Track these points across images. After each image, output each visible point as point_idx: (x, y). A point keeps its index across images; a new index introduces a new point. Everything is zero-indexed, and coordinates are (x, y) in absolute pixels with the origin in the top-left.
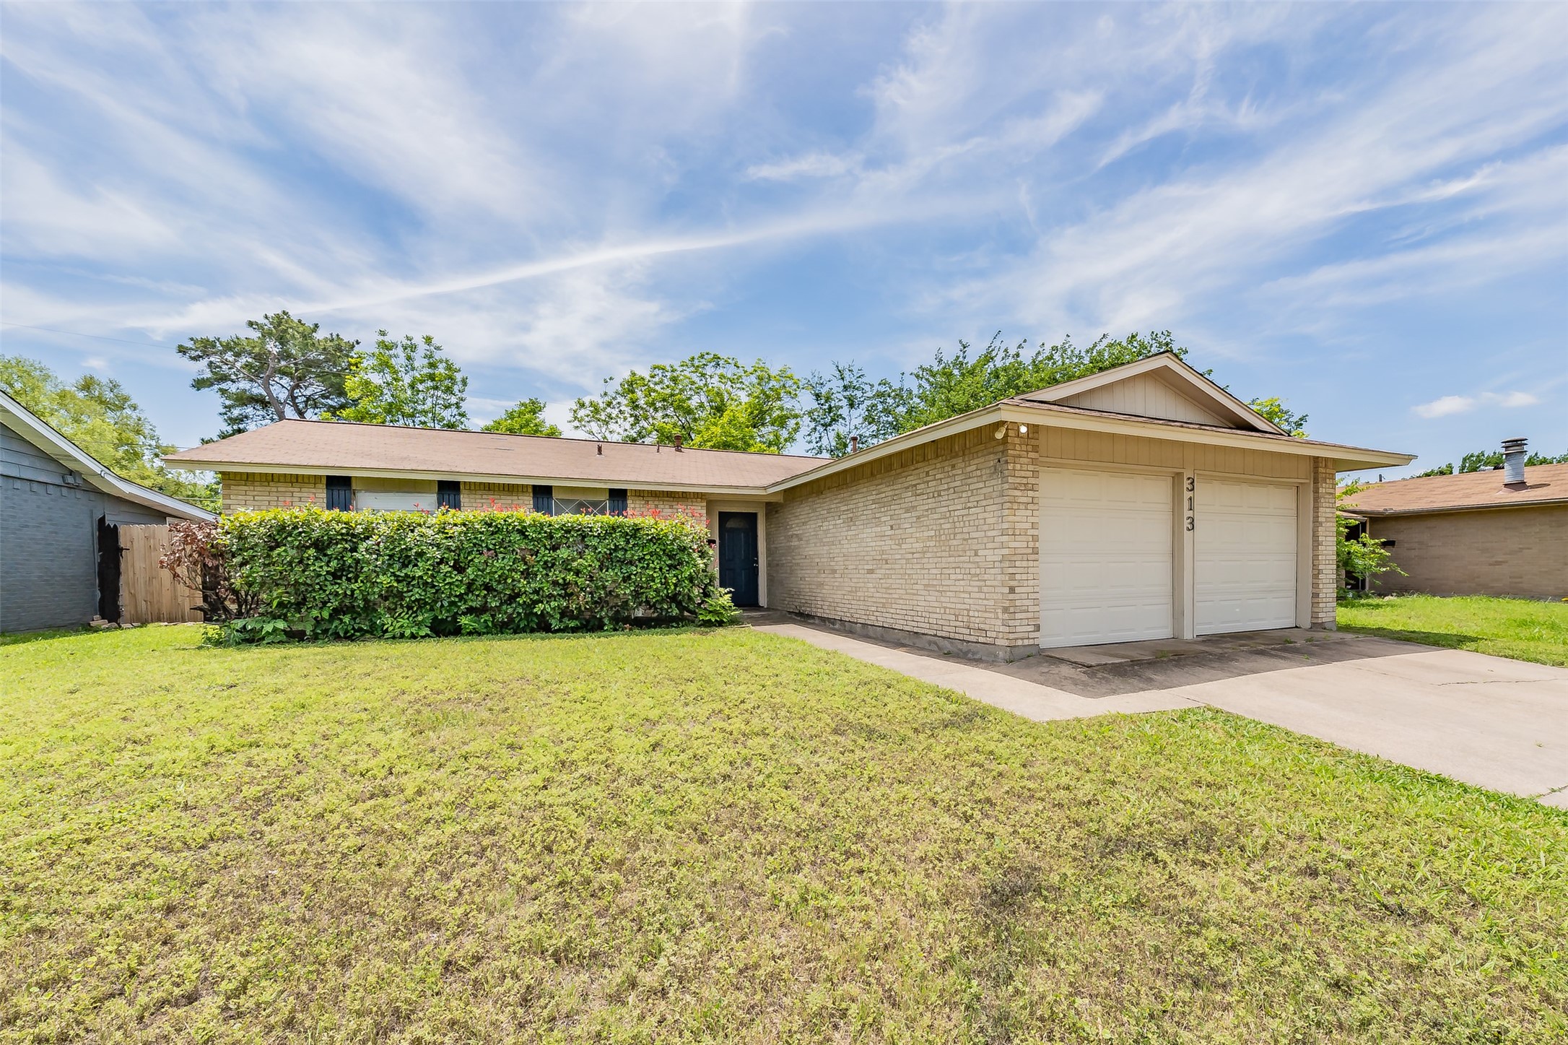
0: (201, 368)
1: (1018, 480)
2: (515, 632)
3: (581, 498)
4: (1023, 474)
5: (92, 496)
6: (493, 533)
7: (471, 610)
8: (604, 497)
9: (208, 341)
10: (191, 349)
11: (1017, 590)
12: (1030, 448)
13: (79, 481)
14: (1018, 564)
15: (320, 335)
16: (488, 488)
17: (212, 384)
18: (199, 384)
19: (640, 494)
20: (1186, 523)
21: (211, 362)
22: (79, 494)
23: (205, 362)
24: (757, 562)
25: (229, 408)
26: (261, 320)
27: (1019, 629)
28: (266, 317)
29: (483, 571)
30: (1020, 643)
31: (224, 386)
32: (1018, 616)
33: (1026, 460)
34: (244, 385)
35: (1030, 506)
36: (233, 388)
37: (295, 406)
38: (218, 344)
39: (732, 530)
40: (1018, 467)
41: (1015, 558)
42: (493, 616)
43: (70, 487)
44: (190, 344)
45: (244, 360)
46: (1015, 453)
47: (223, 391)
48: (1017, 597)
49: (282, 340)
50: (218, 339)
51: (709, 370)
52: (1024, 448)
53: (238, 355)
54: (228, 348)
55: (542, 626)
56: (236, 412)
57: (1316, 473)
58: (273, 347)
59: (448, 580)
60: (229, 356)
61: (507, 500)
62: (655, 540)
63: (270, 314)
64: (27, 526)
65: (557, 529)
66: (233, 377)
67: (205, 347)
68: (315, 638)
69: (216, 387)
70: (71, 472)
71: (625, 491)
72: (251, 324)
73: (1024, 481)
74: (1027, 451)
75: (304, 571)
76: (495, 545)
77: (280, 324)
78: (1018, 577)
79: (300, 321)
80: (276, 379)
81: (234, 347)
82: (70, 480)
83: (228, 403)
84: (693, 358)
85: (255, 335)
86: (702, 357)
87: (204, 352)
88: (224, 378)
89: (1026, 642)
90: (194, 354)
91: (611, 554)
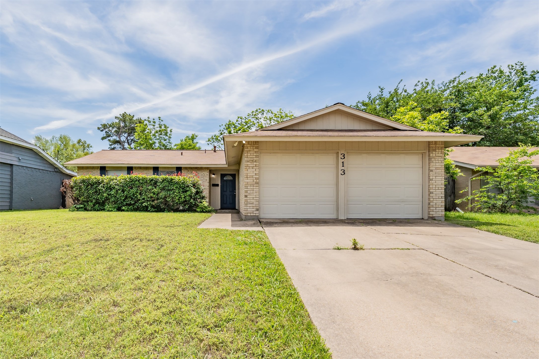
0: (103, 134)
1: (249, 159)
2: (139, 211)
3: (167, 170)
4: (251, 157)
5: (61, 174)
6: (131, 181)
7: (127, 204)
8: (175, 170)
9: (105, 124)
10: (101, 128)
11: (248, 196)
12: (254, 148)
13: (58, 170)
14: (248, 187)
15: (134, 119)
16: (140, 168)
17: (106, 138)
18: (103, 138)
19: (186, 168)
20: (341, 172)
21: (106, 131)
22: (58, 174)
23: (104, 131)
24: (235, 192)
25: (111, 145)
26: (119, 116)
27: (248, 210)
28: (120, 115)
29: (129, 192)
30: (249, 214)
31: (109, 138)
32: (248, 205)
33: (252, 152)
34: (115, 137)
35: (254, 168)
36: (112, 139)
37: (128, 143)
38: (108, 125)
39: (226, 180)
40: (249, 154)
41: (247, 185)
42: (133, 206)
43: (56, 172)
44: (101, 126)
45: (115, 129)
46: (248, 150)
47: (109, 140)
48: (248, 199)
49: (124, 121)
50: (108, 124)
51: (260, 116)
52: (252, 148)
53: (113, 128)
54: (110, 126)
55: (146, 209)
56: (112, 146)
57: (429, 147)
58: (122, 124)
59: (120, 195)
60: (111, 129)
61: (146, 172)
62: (177, 183)
63: (121, 114)
64: (46, 182)
65: (148, 180)
66: (112, 135)
67: (105, 126)
68: (91, 210)
69: (107, 139)
70: (56, 168)
71: (181, 167)
72: (116, 117)
73: (252, 159)
74: (253, 149)
75: (87, 192)
76: (132, 185)
77: (123, 117)
78: (249, 192)
79: (129, 114)
80: (123, 134)
81: (112, 126)
82: (56, 170)
83: (111, 143)
84: (253, 112)
85: (117, 121)
86: (257, 111)
87: (104, 128)
88: (109, 136)
89: (252, 214)
90: (101, 129)
91: (164, 188)
